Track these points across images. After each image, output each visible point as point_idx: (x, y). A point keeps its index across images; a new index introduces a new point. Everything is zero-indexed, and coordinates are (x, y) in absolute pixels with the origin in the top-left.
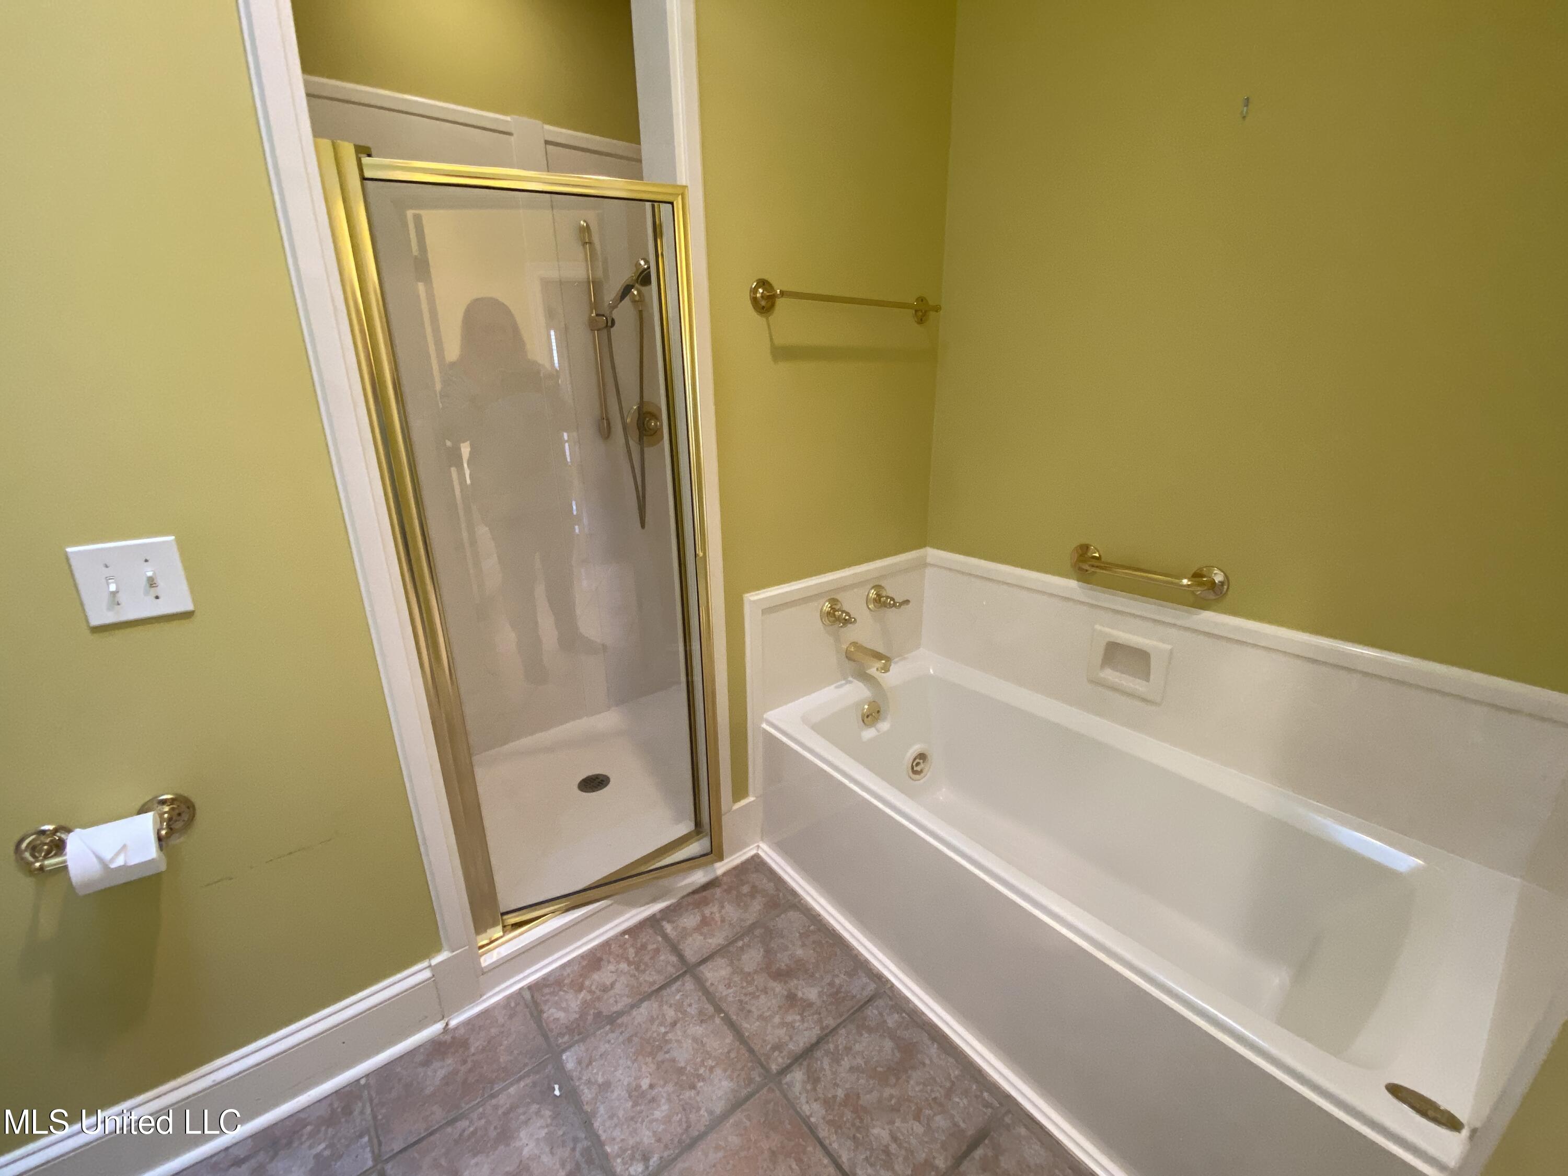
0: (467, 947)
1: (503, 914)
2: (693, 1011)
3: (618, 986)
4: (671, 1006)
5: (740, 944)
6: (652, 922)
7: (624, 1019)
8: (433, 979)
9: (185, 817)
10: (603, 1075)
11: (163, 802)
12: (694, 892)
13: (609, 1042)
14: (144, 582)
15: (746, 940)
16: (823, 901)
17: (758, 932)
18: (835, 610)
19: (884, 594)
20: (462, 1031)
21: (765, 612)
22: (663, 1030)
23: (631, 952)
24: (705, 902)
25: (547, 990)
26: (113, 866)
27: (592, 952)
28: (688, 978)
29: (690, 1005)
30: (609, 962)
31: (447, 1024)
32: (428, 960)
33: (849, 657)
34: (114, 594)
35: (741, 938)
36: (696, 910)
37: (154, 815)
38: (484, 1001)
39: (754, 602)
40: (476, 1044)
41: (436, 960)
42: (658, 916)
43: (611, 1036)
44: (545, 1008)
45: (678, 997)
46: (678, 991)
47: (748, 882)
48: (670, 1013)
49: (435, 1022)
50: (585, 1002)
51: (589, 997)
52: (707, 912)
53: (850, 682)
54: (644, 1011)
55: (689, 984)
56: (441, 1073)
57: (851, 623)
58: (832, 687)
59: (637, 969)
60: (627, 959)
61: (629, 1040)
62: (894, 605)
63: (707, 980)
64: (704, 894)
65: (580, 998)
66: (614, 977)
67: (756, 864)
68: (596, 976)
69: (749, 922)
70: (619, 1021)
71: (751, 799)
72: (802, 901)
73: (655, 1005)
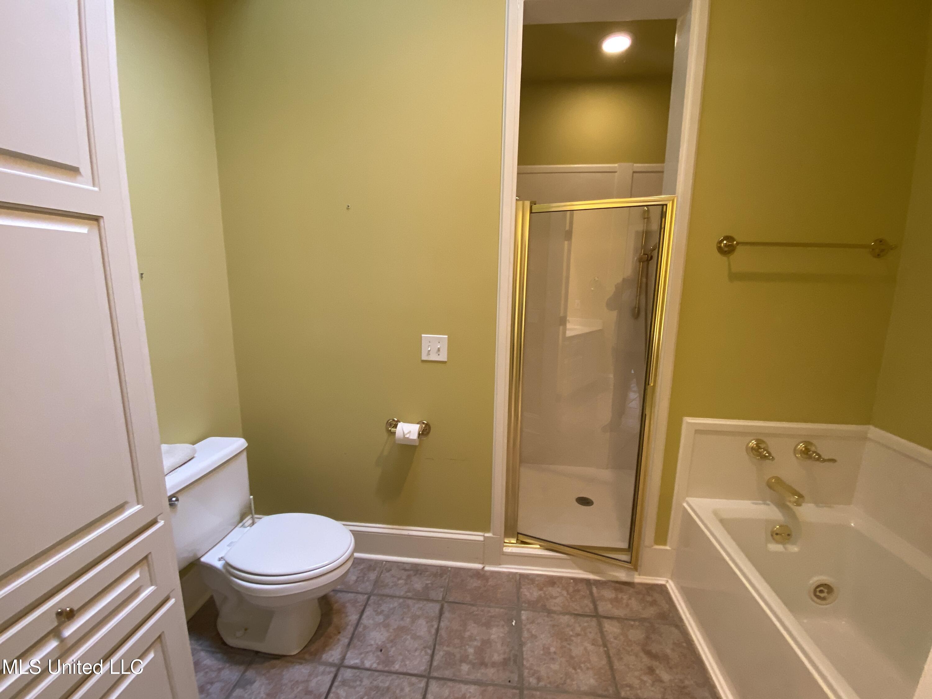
0: (499, 537)
1: (518, 533)
2: (591, 636)
3: (558, 601)
4: (580, 626)
5: (632, 623)
6: (588, 582)
7: (555, 616)
8: (484, 542)
9: (427, 431)
10: (535, 631)
11: (424, 423)
12: (617, 582)
13: (544, 620)
14: (437, 349)
15: (637, 623)
16: (698, 634)
17: (647, 624)
18: (760, 448)
19: (813, 449)
20: (488, 574)
21: (697, 432)
22: (571, 633)
23: (571, 590)
24: (621, 591)
25: (526, 580)
26: (406, 436)
27: (552, 577)
28: (594, 619)
29: (590, 633)
30: (558, 587)
31: (484, 567)
32: (484, 533)
33: (769, 485)
34: (429, 351)
35: (634, 620)
36: (614, 591)
37: (420, 426)
38: (500, 568)
39: (689, 423)
40: (491, 582)
41: (487, 535)
42: (592, 582)
43: (546, 619)
44: (523, 587)
45: (586, 624)
46: (587, 622)
47: (652, 596)
48: (578, 629)
49: (480, 563)
50: (540, 596)
51: (543, 595)
52: (620, 596)
53: (768, 505)
54: (565, 619)
55: (594, 622)
56: (475, 585)
57: (769, 459)
58: (749, 502)
59: (571, 598)
60: (567, 591)
61: (553, 626)
62: (818, 460)
63: (605, 627)
64: (623, 586)
65: (539, 593)
66: (558, 595)
67: (662, 590)
68: (550, 589)
69: (643, 616)
70: (552, 615)
71: (668, 548)
72: (684, 627)
73: (573, 620)
